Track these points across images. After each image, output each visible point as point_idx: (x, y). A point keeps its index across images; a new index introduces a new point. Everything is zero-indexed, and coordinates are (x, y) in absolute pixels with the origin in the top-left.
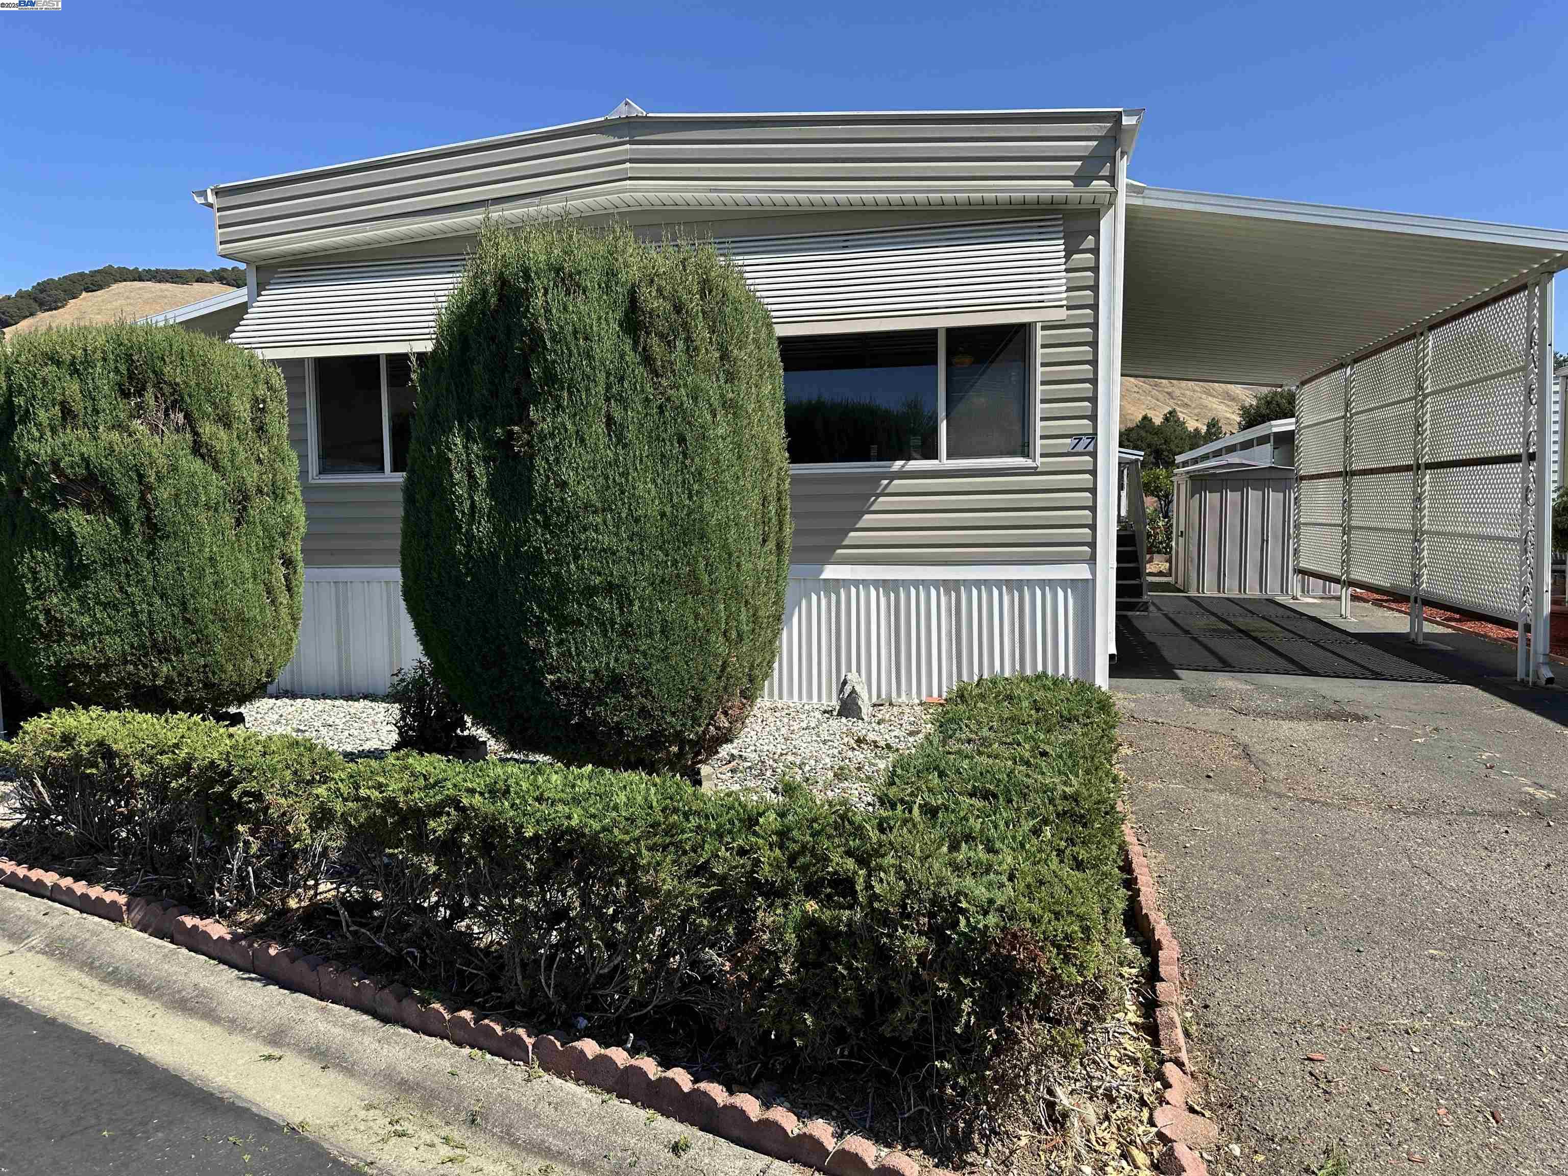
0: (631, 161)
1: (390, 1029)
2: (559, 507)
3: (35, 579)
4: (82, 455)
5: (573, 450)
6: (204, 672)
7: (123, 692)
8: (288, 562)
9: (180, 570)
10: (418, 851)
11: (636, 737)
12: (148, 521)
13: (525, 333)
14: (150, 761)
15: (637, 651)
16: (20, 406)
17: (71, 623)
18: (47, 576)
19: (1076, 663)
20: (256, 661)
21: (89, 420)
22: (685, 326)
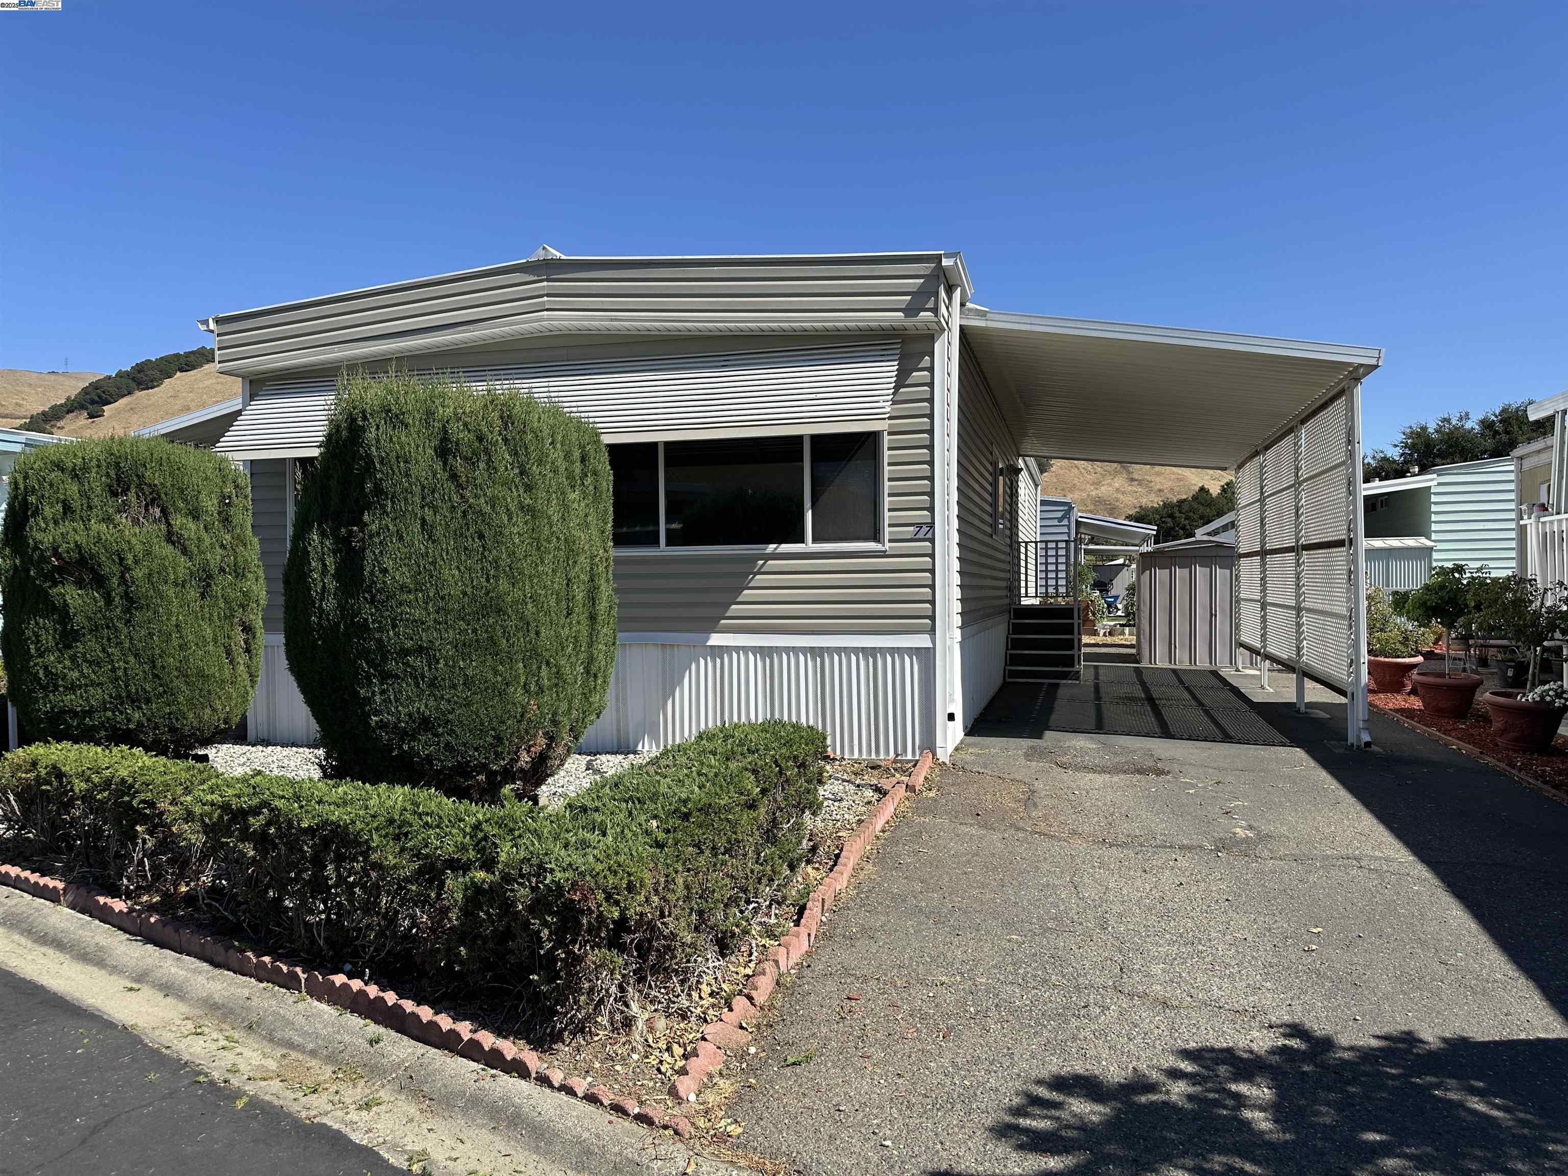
0: (548, 295)
1: (217, 971)
2: (382, 588)
3: (38, 641)
4: (76, 542)
5: (393, 544)
6: (170, 719)
7: (103, 733)
8: (247, 629)
9: (151, 635)
10: (243, 840)
11: (444, 767)
12: (126, 595)
13: (361, 458)
14: (88, 780)
15: (442, 698)
16: (32, 503)
17: (64, 678)
18: (48, 640)
19: (921, 723)
20: (214, 710)
21: (84, 514)
22: (487, 451)
